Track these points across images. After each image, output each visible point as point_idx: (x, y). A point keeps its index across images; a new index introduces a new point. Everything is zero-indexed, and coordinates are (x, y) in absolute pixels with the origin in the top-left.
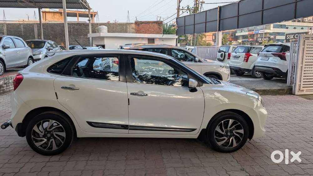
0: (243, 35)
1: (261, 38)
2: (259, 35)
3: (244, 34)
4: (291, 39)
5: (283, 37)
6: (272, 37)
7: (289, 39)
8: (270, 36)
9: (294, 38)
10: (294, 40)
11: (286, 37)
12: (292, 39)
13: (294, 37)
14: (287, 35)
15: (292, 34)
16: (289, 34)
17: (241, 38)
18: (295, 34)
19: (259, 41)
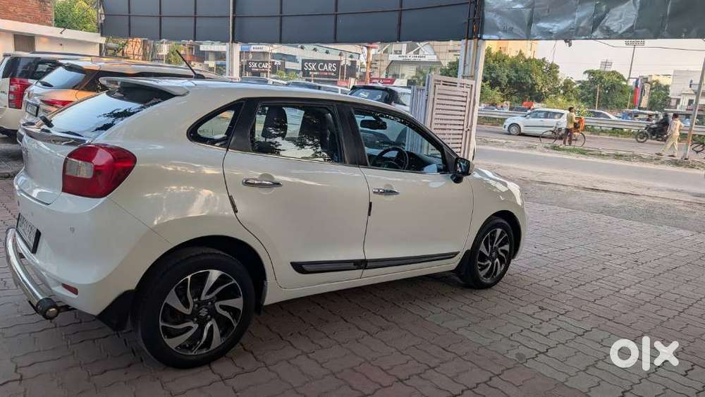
0: (216, 50)
1: (255, 62)
2: (251, 56)
3: (220, 50)
4: (311, 71)
5: (298, 66)
6: (278, 62)
7: (308, 71)
8: (273, 60)
9: (318, 70)
10: (316, 73)
11: (303, 66)
12: (314, 71)
13: (316, 67)
14: (304, 61)
15: (313, 61)
16: (309, 61)
17: (211, 56)
18: (317, 61)
19: (253, 69)
